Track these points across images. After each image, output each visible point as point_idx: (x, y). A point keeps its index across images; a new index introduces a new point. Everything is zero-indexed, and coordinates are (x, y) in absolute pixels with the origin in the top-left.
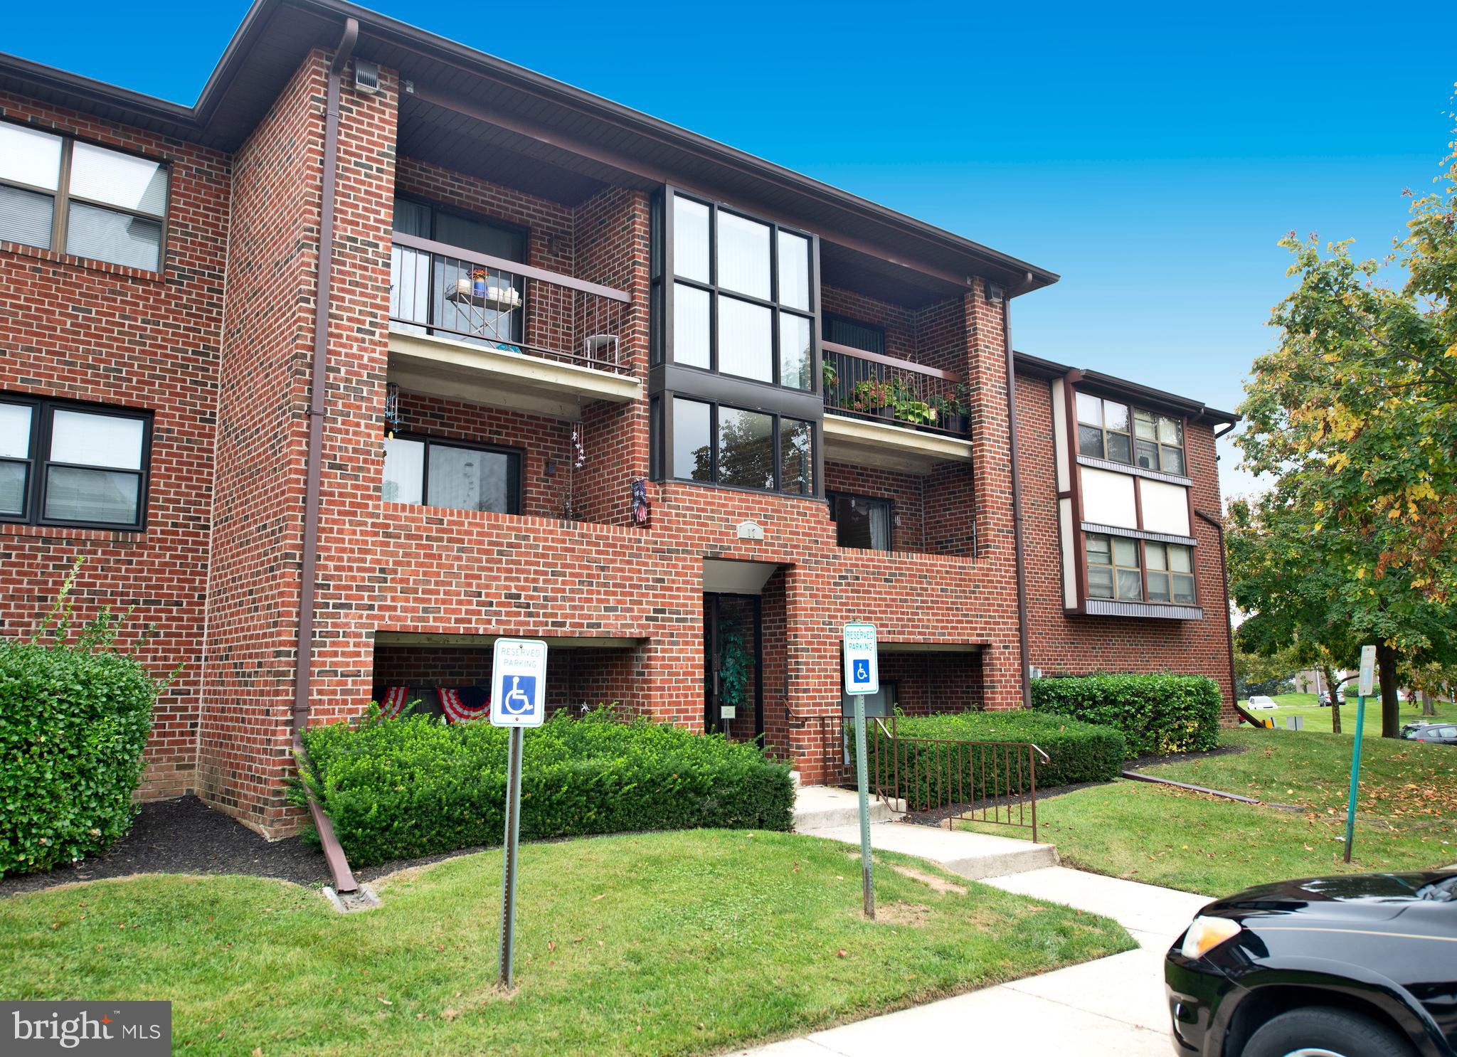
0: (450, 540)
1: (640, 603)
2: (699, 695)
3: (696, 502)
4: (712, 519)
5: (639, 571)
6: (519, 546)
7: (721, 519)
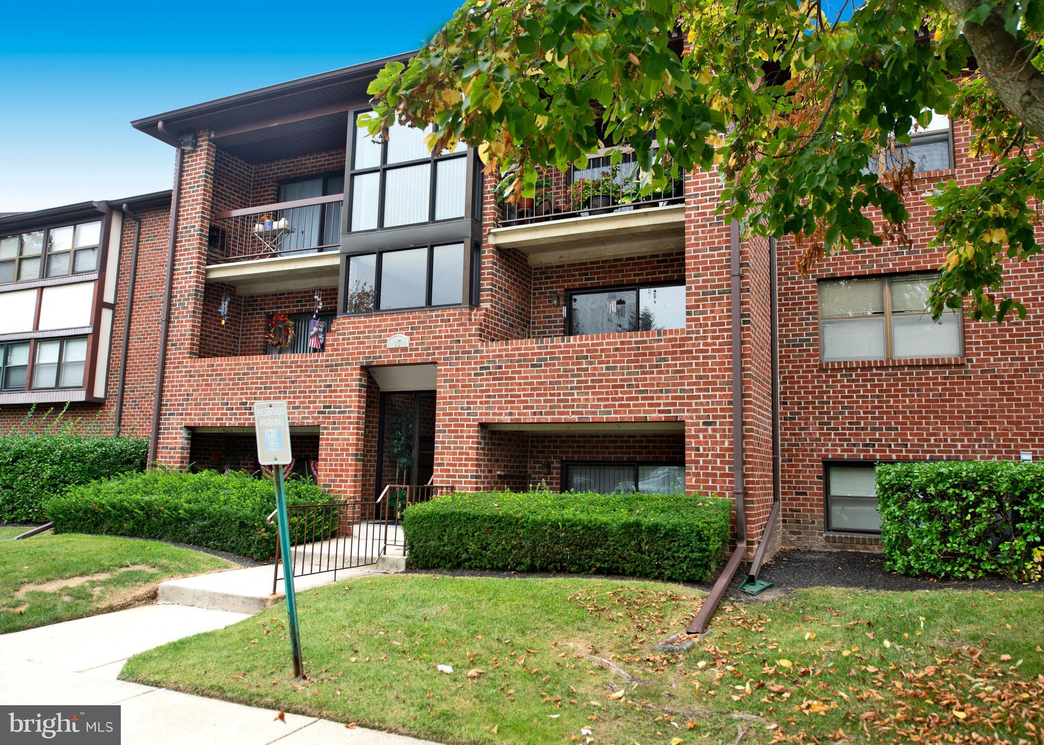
0: (216, 375)
1: (315, 402)
3: (357, 328)
4: (369, 337)
5: (316, 381)
7: (375, 337)
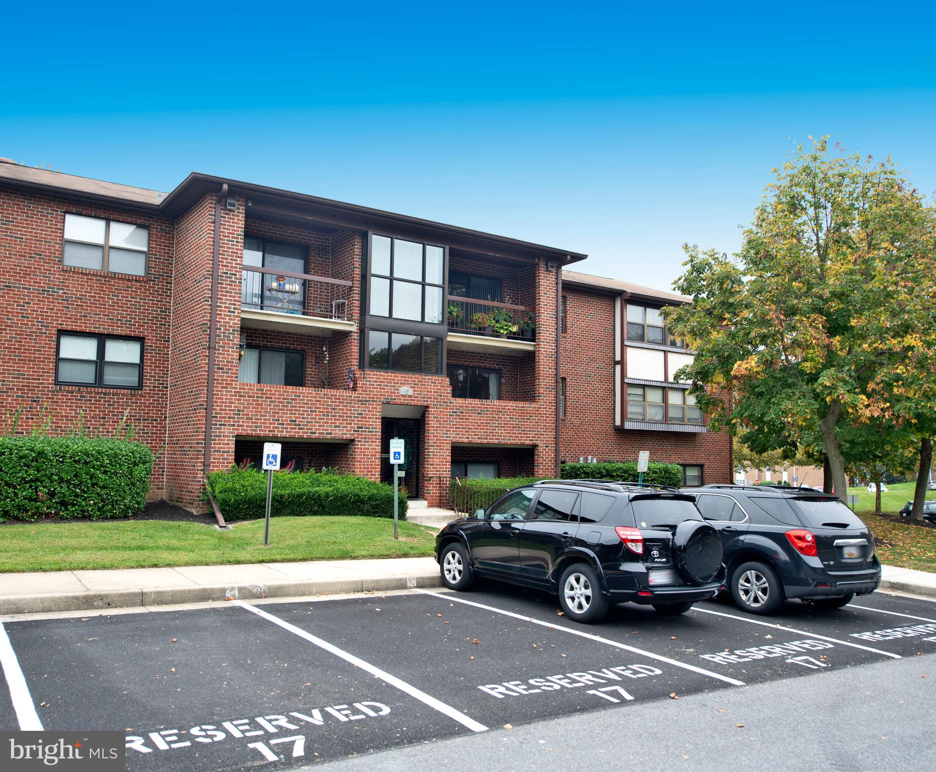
0: (266, 398)
1: (351, 424)
2: (378, 465)
3: (379, 379)
4: (387, 386)
5: (351, 410)
6: (296, 400)
7: (391, 386)
